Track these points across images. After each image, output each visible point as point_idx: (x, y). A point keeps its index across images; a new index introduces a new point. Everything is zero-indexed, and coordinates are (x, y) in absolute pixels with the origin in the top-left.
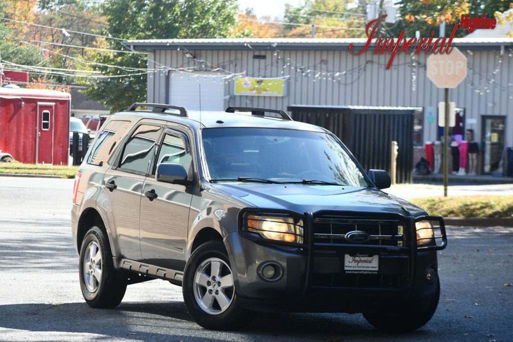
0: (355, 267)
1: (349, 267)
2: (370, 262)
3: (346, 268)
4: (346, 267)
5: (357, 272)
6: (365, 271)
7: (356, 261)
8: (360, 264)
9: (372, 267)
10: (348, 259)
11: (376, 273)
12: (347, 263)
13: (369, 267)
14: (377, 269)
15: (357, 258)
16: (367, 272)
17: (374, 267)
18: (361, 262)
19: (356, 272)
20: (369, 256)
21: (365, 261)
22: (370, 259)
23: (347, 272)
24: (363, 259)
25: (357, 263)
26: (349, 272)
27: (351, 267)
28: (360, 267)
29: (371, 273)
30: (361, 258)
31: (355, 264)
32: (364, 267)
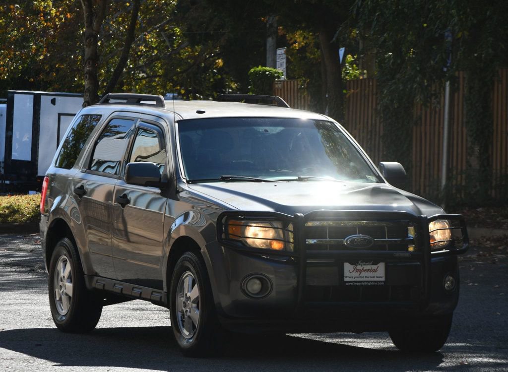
0: (358, 278)
1: (350, 277)
2: (375, 271)
3: (346, 279)
4: (346, 277)
5: (360, 284)
6: (369, 282)
7: (357, 270)
8: (363, 274)
9: (377, 277)
10: (348, 267)
11: (383, 283)
12: (346, 273)
13: (373, 277)
14: (383, 279)
15: (359, 267)
16: (373, 283)
17: (380, 277)
18: (364, 271)
19: (358, 284)
20: (373, 264)
21: (369, 270)
22: (374, 267)
23: (347, 284)
24: (366, 267)
25: (359, 273)
26: (349, 284)
27: (352, 277)
28: (363, 277)
29: (376, 284)
30: (364, 266)
31: (357, 274)
32: (368, 277)
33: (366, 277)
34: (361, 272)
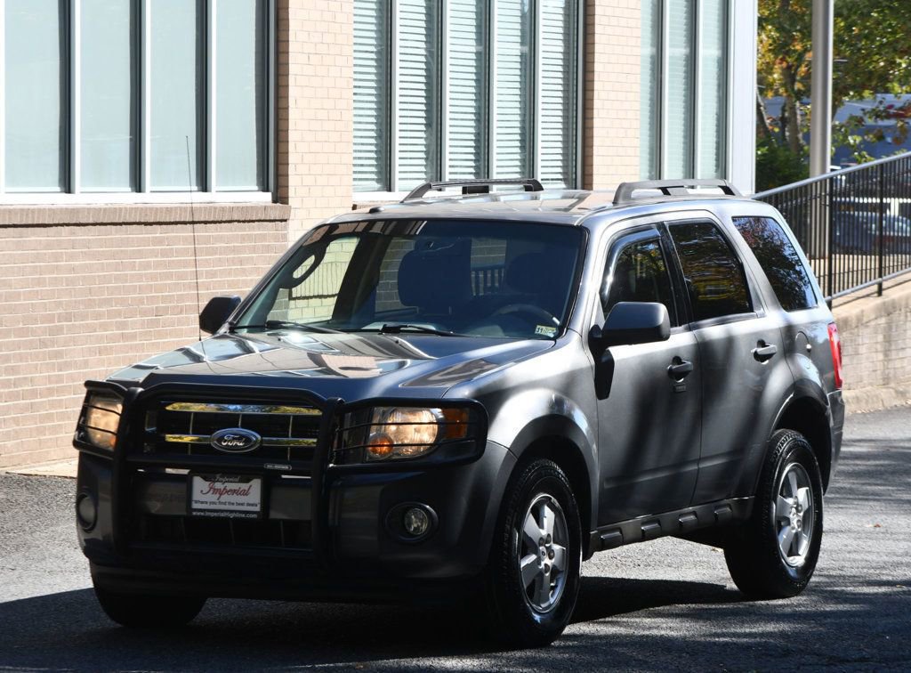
0: (214, 503)
1: (202, 503)
2: (245, 493)
3: (195, 506)
4: (196, 502)
5: (216, 514)
6: (231, 511)
7: (215, 491)
8: (225, 498)
9: (248, 505)
10: (199, 484)
11: (255, 516)
12: (196, 495)
13: (242, 504)
14: (257, 509)
15: (218, 485)
16: (238, 515)
17: (252, 505)
18: (227, 492)
19: (213, 514)
20: (240, 481)
21: (234, 492)
22: (244, 486)
23: (194, 513)
24: (230, 486)
25: (218, 495)
26: (199, 514)
27: (206, 503)
28: (225, 503)
29: (243, 516)
30: (226, 484)
31: (214, 498)
32: (233, 504)
33: (230, 503)
34: (221, 494)
